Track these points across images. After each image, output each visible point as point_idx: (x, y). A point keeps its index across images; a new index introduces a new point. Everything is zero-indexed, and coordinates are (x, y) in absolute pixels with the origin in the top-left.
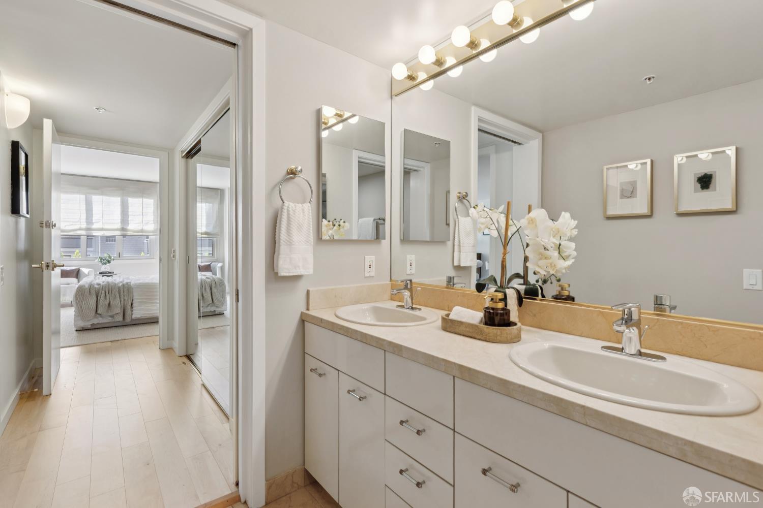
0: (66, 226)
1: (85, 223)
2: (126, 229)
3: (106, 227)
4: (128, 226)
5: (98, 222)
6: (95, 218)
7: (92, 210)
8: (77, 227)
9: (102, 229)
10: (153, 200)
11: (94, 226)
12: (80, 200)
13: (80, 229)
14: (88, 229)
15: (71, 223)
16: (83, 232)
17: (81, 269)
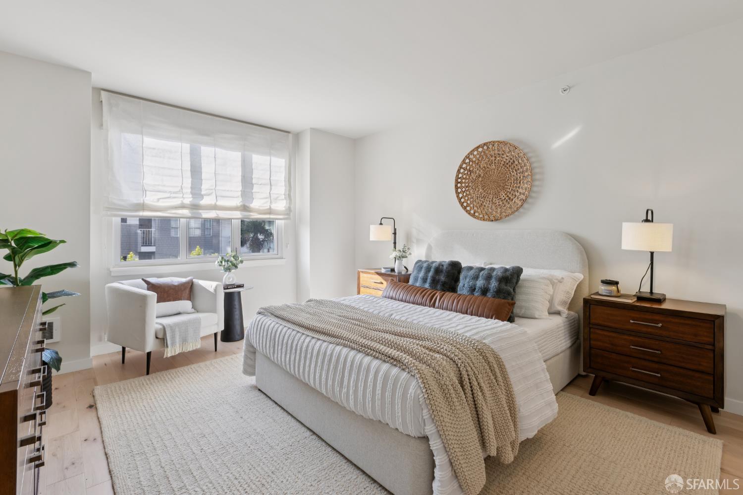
0: (158, 200)
1: (191, 196)
2: (248, 207)
3: (221, 203)
4: (252, 203)
5: (209, 195)
6: (205, 186)
7: (201, 173)
8: (177, 202)
9: (215, 207)
10: (284, 160)
11: (205, 201)
12: (181, 152)
13: (183, 207)
14: (195, 207)
15: (168, 195)
16: (186, 212)
17: (194, 280)
